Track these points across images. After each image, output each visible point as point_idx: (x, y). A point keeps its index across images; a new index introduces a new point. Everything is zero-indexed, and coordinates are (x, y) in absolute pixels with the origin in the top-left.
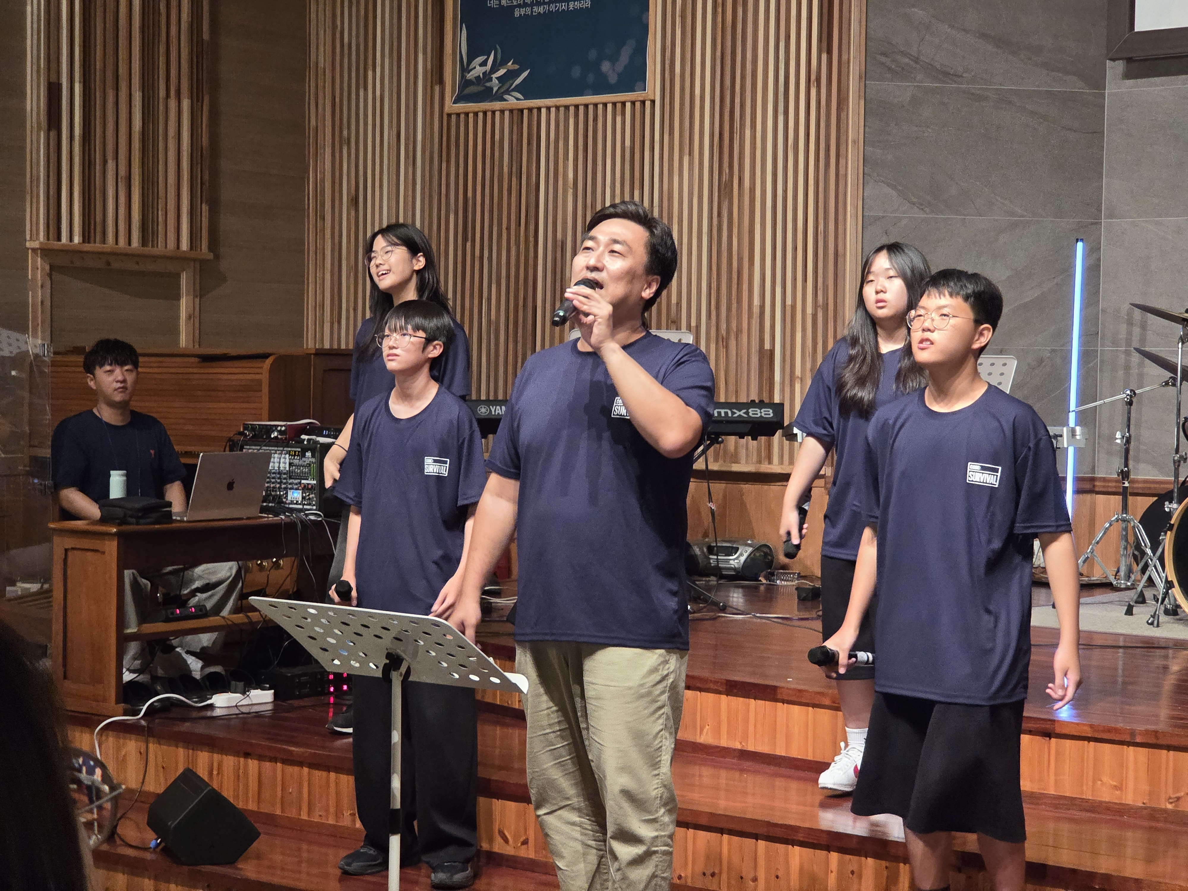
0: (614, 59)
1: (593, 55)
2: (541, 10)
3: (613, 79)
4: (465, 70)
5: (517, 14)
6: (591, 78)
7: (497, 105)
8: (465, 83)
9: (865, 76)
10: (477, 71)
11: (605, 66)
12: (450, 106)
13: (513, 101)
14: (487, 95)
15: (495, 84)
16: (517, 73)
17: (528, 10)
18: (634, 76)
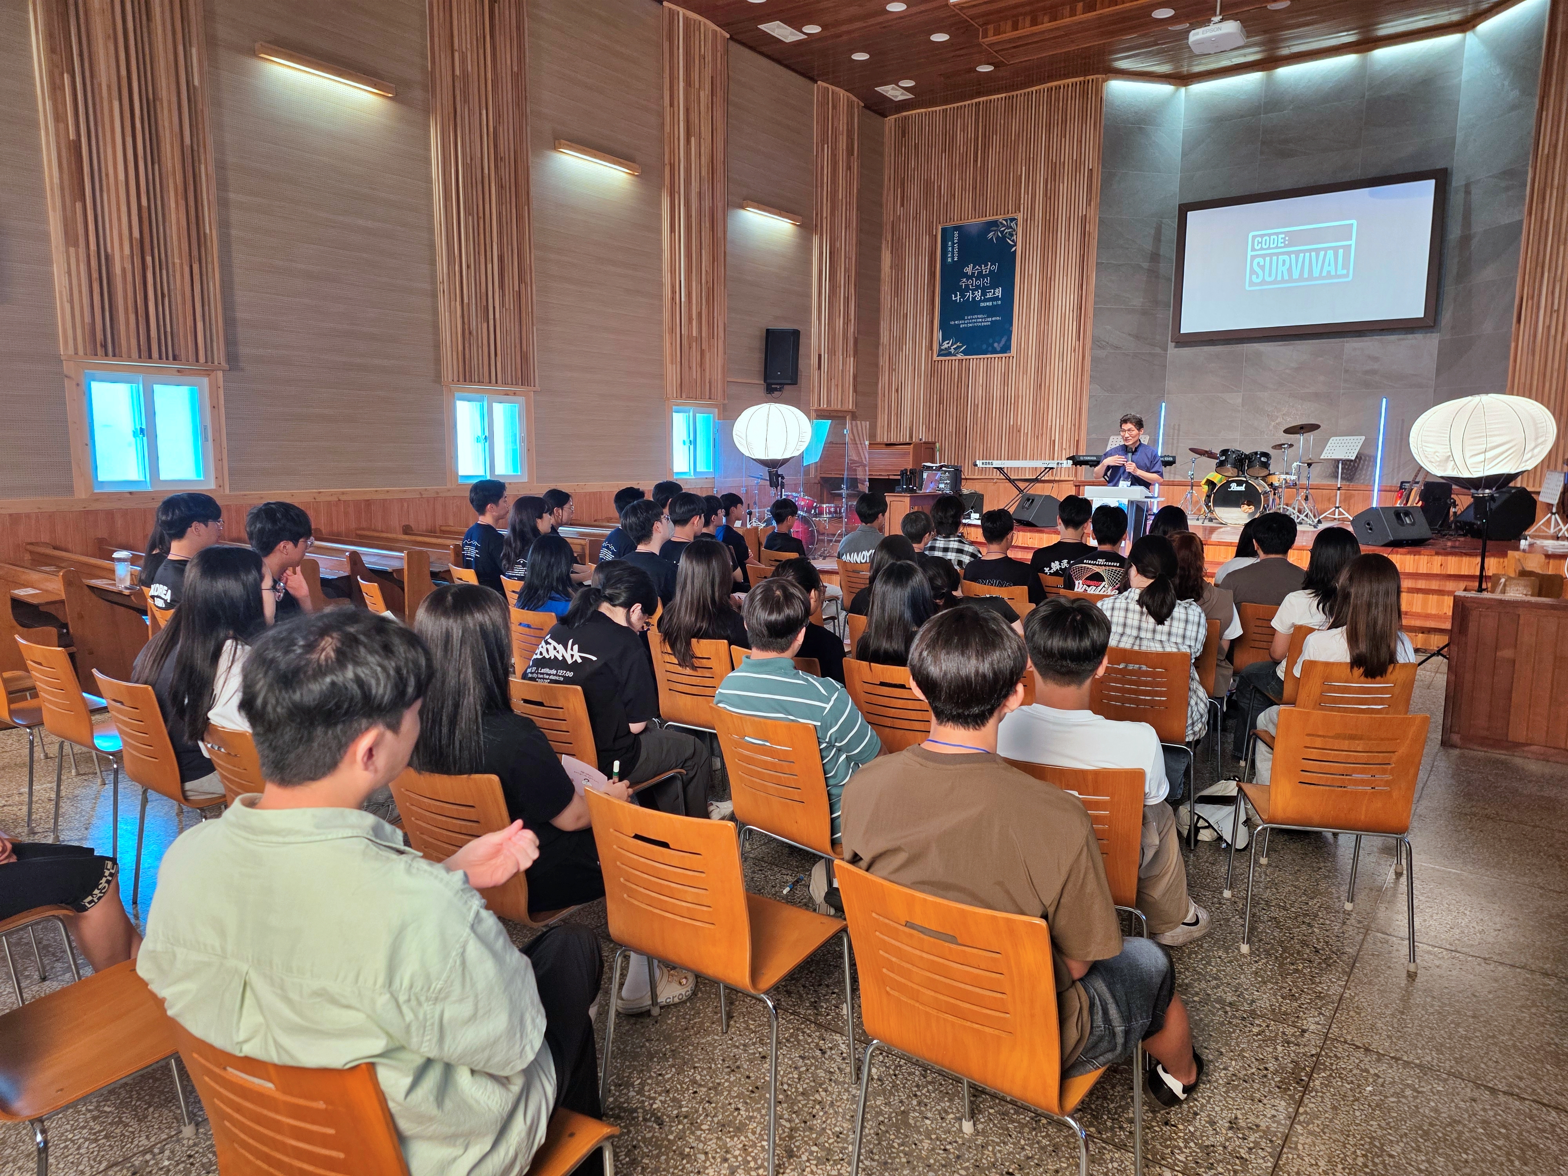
0: (999, 343)
1: (991, 341)
2: (971, 325)
3: (998, 349)
4: (940, 345)
5: (961, 326)
6: (990, 349)
7: (953, 358)
8: (940, 350)
9: (1092, 349)
10: (945, 345)
11: (996, 345)
12: (935, 358)
13: (960, 356)
14: (950, 354)
15: (952, 351)
16: (961, 347)
17: (966, 325)
18: (1006, 348)
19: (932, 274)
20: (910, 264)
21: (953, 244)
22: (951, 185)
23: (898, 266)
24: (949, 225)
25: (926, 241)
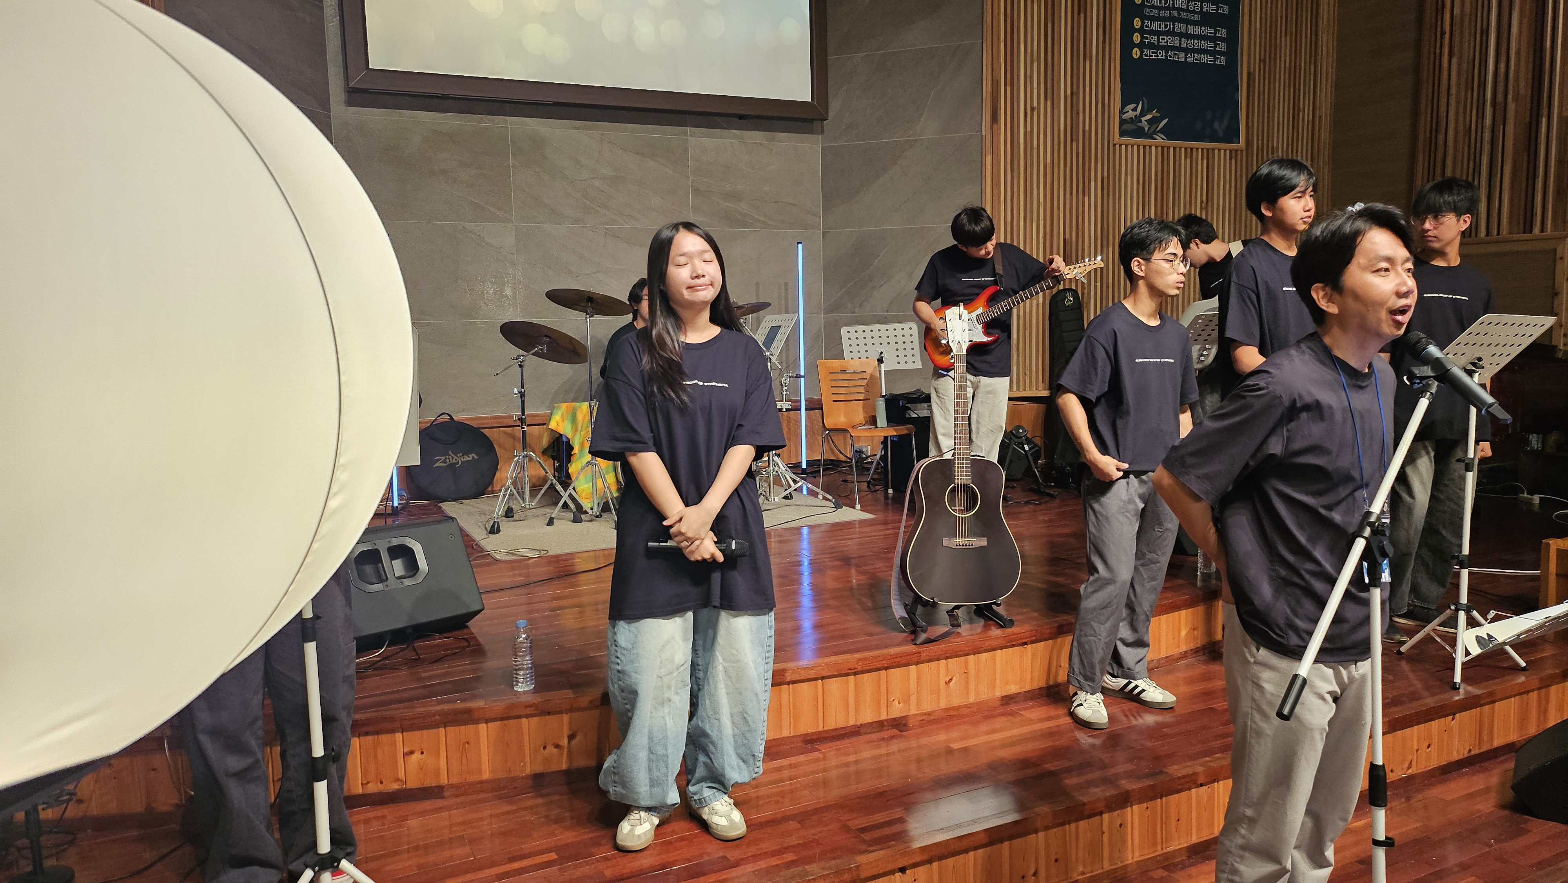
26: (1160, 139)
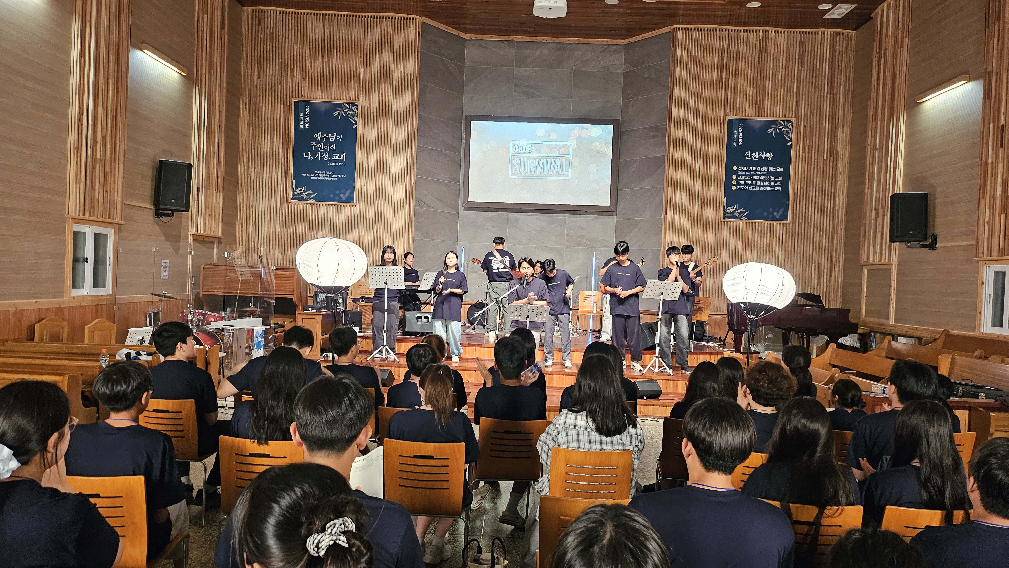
0: (344, 194)
1: (338, 192)
2: (320, 178)
3: (344, 199)
4: (294, 191)
5: (312, 178)
6: (337, 198)
7: (306, 202)
8: (294, 195)
9: (415, 206)
10: (298, 191)
11: (341, 195)
12: (290, 200)
13: (312, 201)
14: (302, 199)
15: (305, 196)
16: (312, 194)
17: (316, 178)
18: (350, 199)
19: (286, 136)
20: (266, 124)
21: (305, 115)
22: (302, 71)
23: (255, 125)
24: (301, 99)
25: (281, 109)
26: (744, 219)
